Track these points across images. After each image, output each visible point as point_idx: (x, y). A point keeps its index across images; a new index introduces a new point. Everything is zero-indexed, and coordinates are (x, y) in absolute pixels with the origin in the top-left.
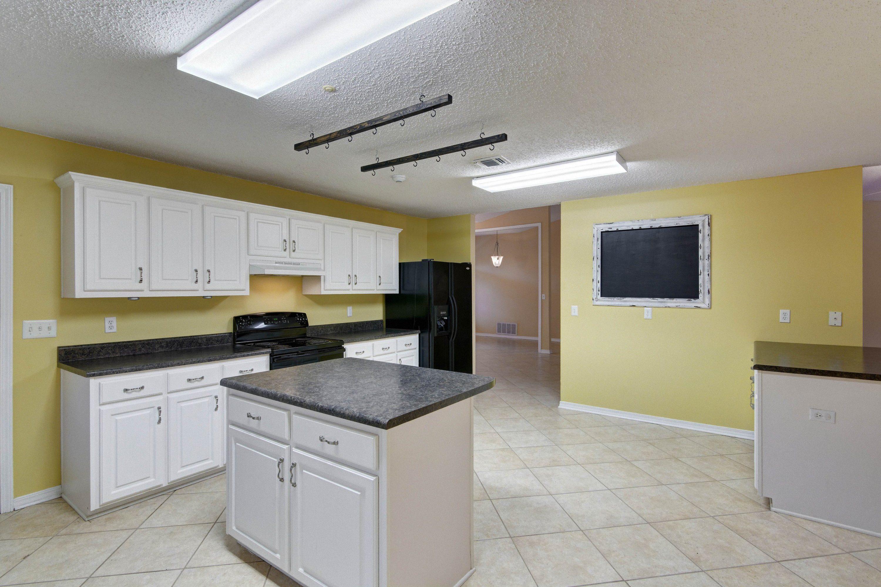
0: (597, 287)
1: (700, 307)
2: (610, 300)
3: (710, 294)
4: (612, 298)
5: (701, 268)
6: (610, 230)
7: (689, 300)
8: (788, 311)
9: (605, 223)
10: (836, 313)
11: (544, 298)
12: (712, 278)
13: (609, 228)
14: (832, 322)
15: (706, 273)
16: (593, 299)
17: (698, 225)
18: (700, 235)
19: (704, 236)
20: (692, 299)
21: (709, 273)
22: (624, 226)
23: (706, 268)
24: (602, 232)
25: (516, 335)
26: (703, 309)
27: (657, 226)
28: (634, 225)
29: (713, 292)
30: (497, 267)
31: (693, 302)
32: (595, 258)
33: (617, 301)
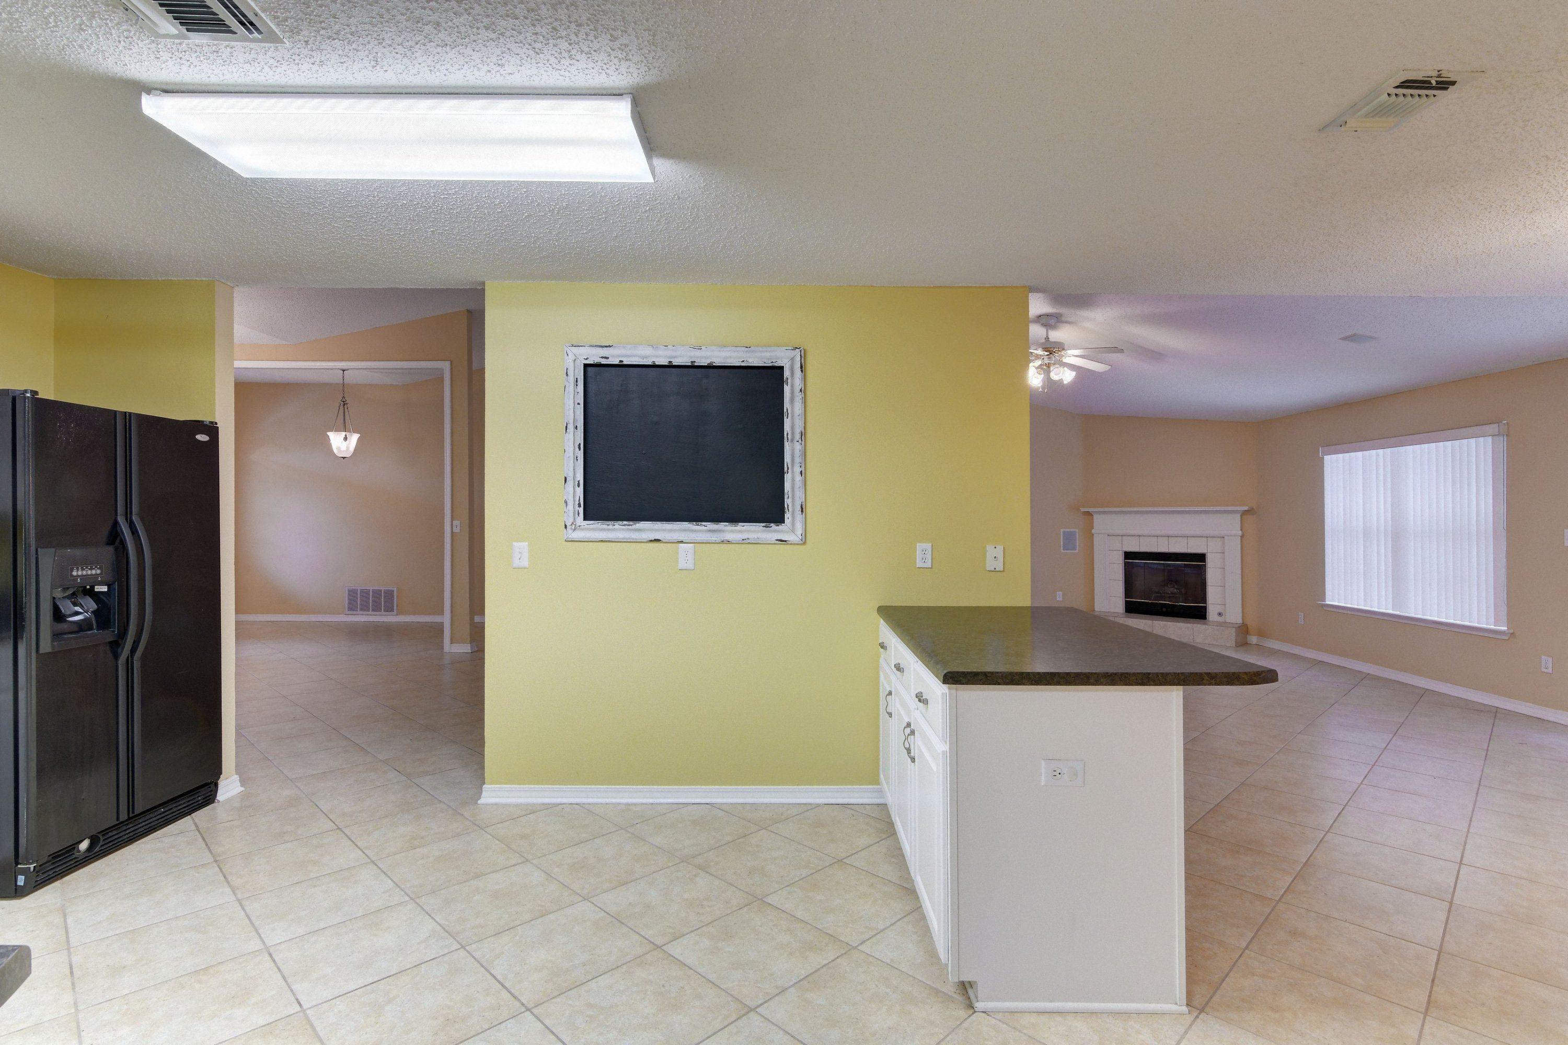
0: (574, 496)
1: (785, 541)
2: (605, 527)
3: (804, 514)
4: (610, 522)
5: (787, 459)
6: (604, 362)
7: (766, 527)
8: (928, 546)
9: (595, 344)
10: (995, 548)
11: (457, 530)
12: (808, 478)
13: (602, 357)
14: (990, 564)
15: (797, 470)
16: (566, 527)
17: (783, 367)
18: (787, 389)
19: (792, 392)
20: (772, 524)
21: (803, 469)
22: (635, 356)
23: (798, 460)
24: (586, 366)
25: (395, 612)
26: (791, 544)
27: (704, 363)
28: (657, 357)
29: (809, 509)
30: (344, 458)
31: (775, 531)
32: (571, 427)
33: (620, 530)
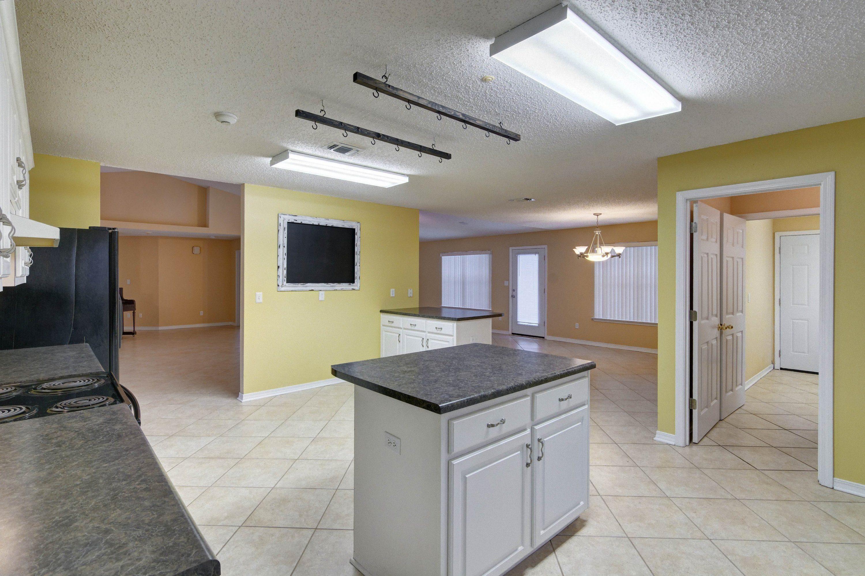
0: (283, 274)
1: (355, 289)
3: (360, 280)
4: (296, 284)
5: (356, 261)
6: (295, 222)
7: (349, 284)
8: (394, 290)
9: (292, 214)
10: (410, 289)
13: (294, 220)
14: (409, 295)
15: (359, 264)
16: (279, 286)
17: (355, 229)
18: (356, 237)
22: (306, 220)
23: (359, 261)
24: (288, 223)
27: (330, 225)
28: (314, 221)
29: (362, 278)
31: (352, 286)
32: (281, 247)
33: (300, 286)
